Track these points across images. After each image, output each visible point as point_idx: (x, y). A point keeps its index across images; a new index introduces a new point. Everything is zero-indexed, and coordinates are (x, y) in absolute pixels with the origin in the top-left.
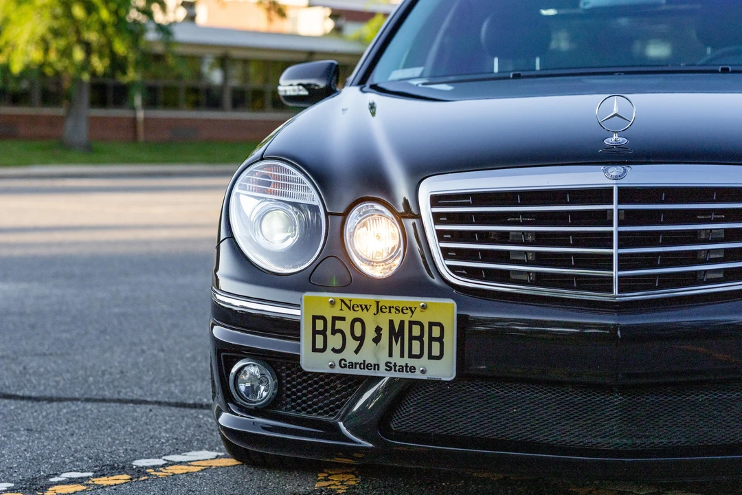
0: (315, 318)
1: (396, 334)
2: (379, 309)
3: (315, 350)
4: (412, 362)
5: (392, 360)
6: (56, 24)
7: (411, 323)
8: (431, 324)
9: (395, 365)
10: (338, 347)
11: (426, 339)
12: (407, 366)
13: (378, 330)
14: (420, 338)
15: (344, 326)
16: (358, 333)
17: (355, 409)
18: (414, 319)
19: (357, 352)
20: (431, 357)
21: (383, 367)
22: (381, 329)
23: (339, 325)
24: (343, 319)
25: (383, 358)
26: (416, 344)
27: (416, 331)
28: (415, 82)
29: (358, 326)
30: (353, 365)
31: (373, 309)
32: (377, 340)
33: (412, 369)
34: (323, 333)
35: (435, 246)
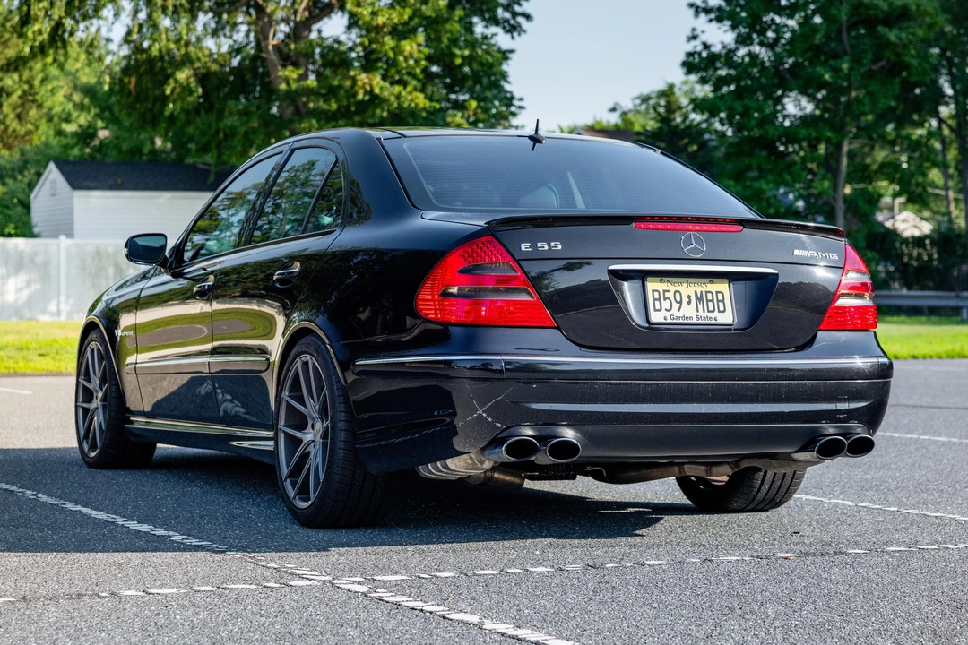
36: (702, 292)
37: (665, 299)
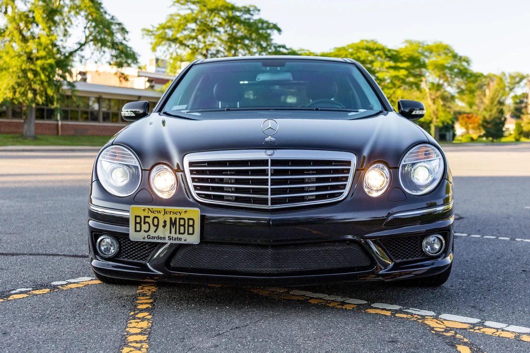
0: (136, 217)
1: (173, 223)
2: (165, 213)
3: (136, 231)
4: (180, 236)
5: (171, 235)
6: (19, 81)
7: (180, 219)
8: (189, 219)
9: (172, 238)
10: (147, 230)
11: (186, 226)
12: (178, 238)
13: (165, 222)
14: (184, 225)
15: (149, 220)
16: (156, 223)
17: (155, 257)
18: (181, 217)
19: (155, 232)
20: (189, 234)
21: (167, 238)
22: (166, 222)
23: (147, 220)
24: (149, 217)
25: (167, 234)
26: (182, 228)
27: (182, 222)
28: (183, 111)
29: (156, 220)
30: (153, 238)
31: (163, 213)
32: (164, 226)
33: (180, 239)
34: (140, 223)
35: (191, 184)
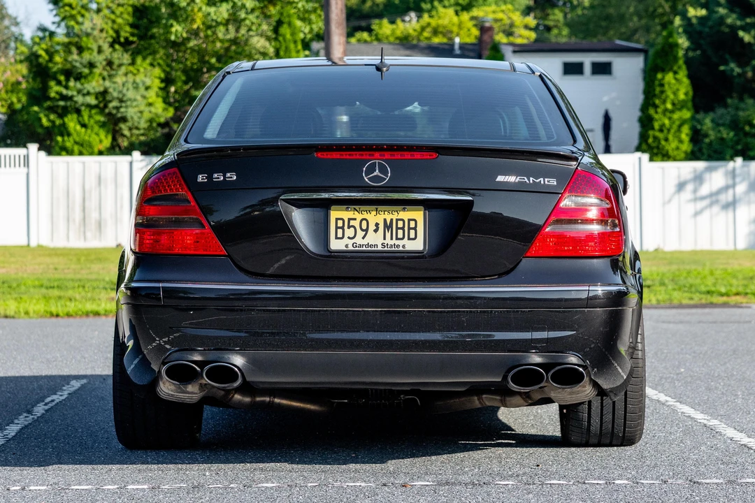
36: (392, 220)
37: (349, 227)
